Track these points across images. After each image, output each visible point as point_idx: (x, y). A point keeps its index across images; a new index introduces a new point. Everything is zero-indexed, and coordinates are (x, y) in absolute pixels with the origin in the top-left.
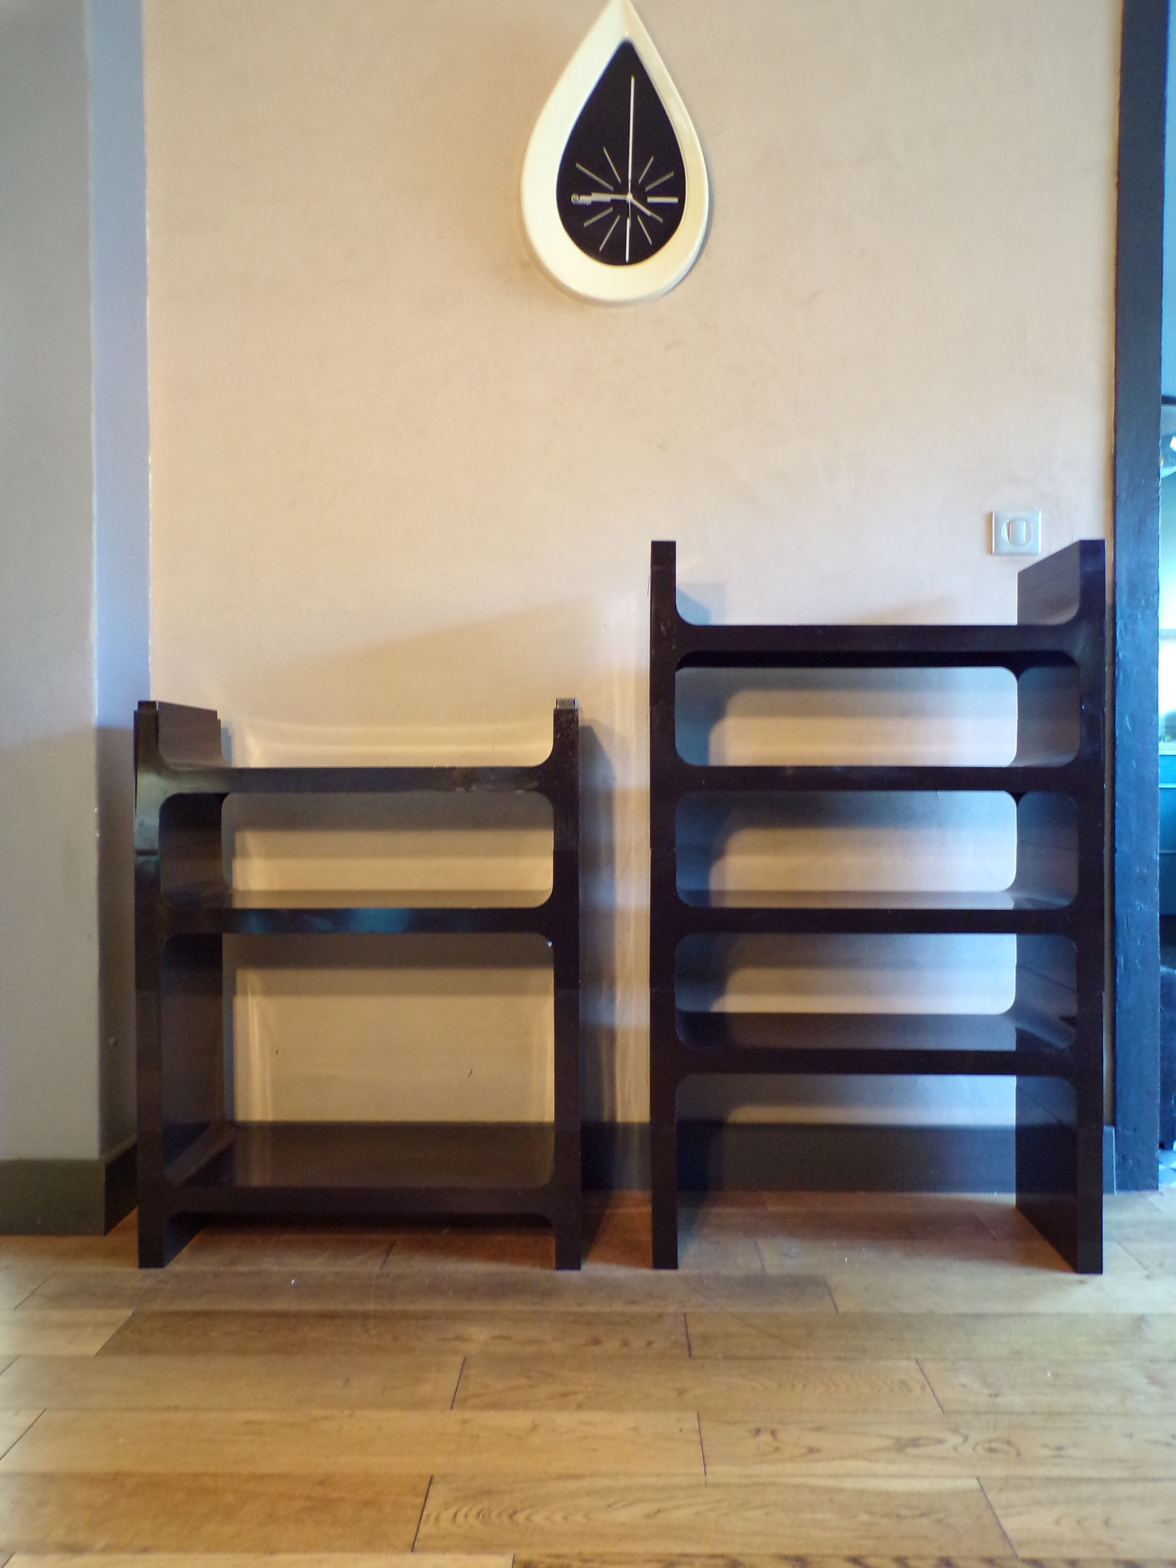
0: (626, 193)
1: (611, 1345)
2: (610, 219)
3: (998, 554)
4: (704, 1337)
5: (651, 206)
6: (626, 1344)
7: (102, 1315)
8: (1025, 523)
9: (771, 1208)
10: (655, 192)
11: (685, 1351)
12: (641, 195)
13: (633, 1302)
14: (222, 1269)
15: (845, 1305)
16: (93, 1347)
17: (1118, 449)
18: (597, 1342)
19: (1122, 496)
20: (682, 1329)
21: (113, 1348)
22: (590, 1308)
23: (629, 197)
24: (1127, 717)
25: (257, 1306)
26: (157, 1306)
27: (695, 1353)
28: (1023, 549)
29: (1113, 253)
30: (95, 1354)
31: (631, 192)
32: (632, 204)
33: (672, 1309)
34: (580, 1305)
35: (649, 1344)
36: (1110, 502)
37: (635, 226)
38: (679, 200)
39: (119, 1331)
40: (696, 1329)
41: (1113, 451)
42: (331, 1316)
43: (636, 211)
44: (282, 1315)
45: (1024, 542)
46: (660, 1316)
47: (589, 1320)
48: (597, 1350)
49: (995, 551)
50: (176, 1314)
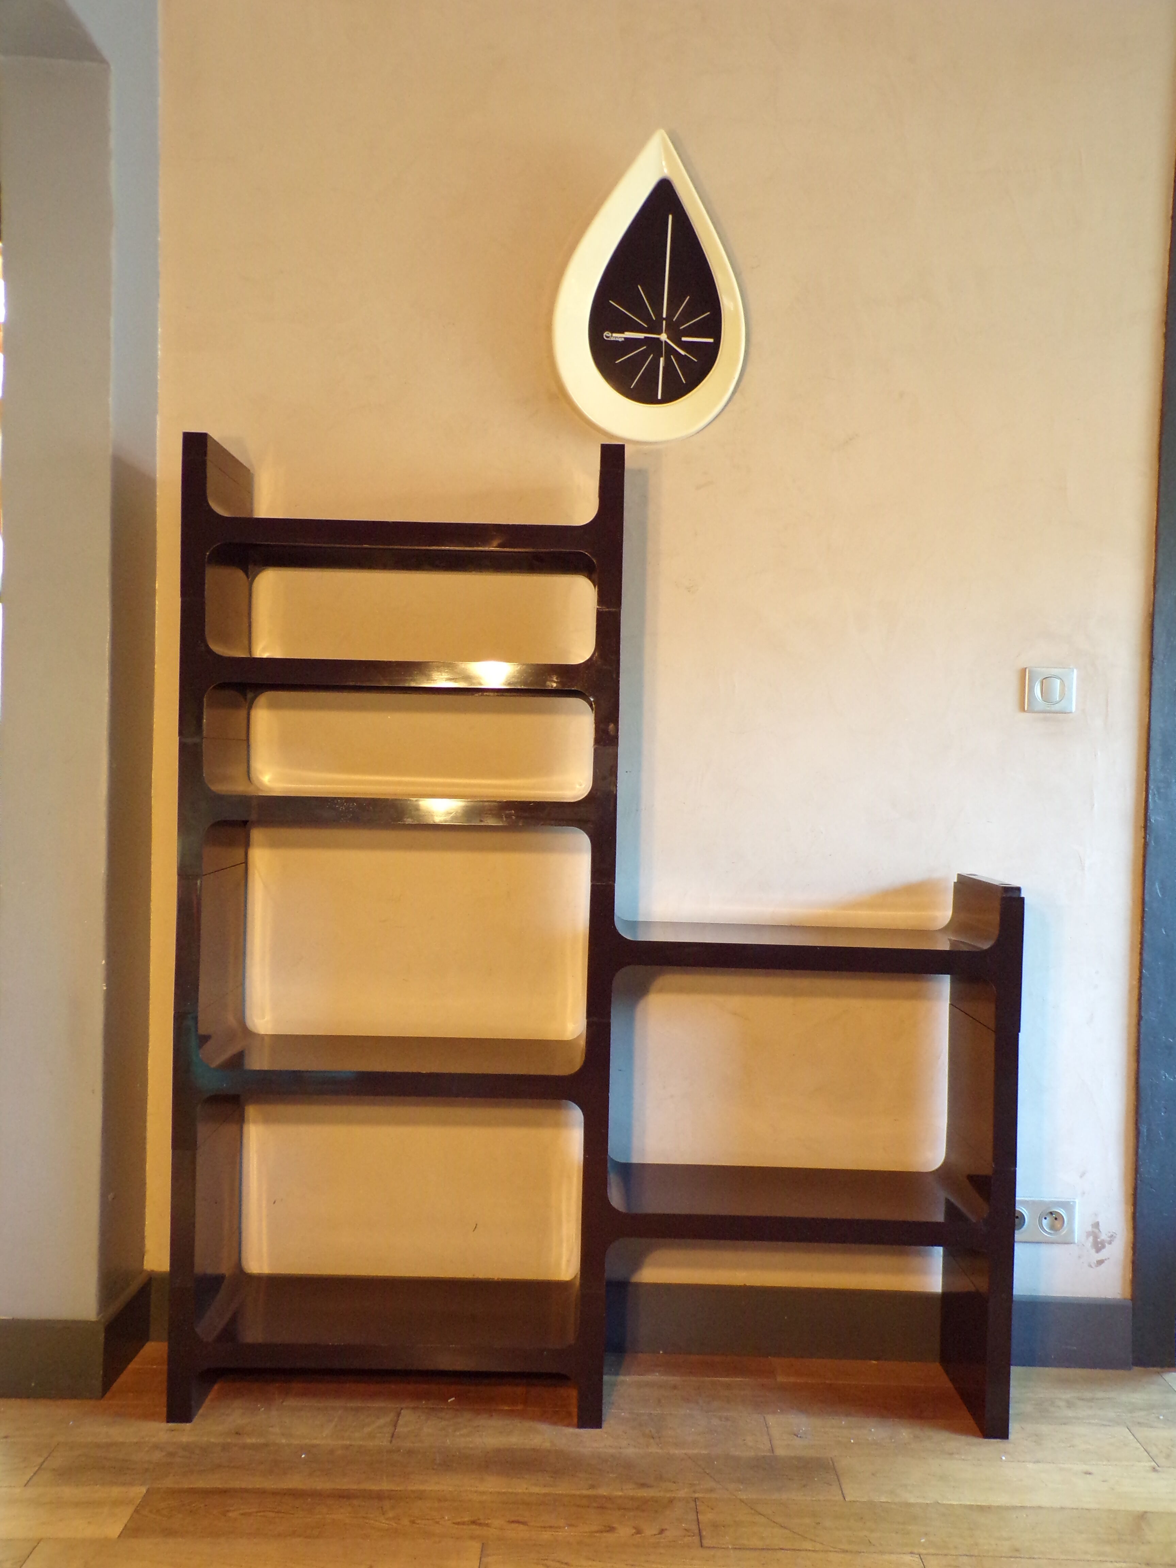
0: (660, 333)
1: (624, 1532)
2: (644, 356)
3: (1030, 711)
4: (715, 1526)
5: (685, 346)
6: (639, 1532)
7: (116, 1492)
8: (1059, 681)
9: (781, 1379)
10: (689, 332)
11: (696, 1539)
12: (675, 336)
13: (643, 1485)
14: (229, 1440)
15: (854, 1493)
16: (114, 1529)
17: (1157, 609)
18: (611, 1529)
19: (1159, 657)
20: (692, 1516)
21: (132, 1531)
22: (603, 1491)
23: (664, 337)
24: (1157, 884)
25: (269, 1484)
26: (169, 1483)
27: (706, 1542)
28: (1057, 707)
29: (1158, 405)
30: (117, 1536)
31: (665, 332)
32: (665, 342)
33: (682, 1494)
34: (592, 1487)
35: (662, 1531)
36: (1147, 661)
37: (668, 365)
38: (714, 340)
39: (136, 1511)
40: (706, 1517)
41: (1151, 609)
42: (344, 1496)
43: (670, 351)
44: (295, 1494)
45: (1058, 699)
46: (671, 1501)
47: (602, 1505)
48: (611, 1537)
49: (1028, 708)
50: (192, 1491)
